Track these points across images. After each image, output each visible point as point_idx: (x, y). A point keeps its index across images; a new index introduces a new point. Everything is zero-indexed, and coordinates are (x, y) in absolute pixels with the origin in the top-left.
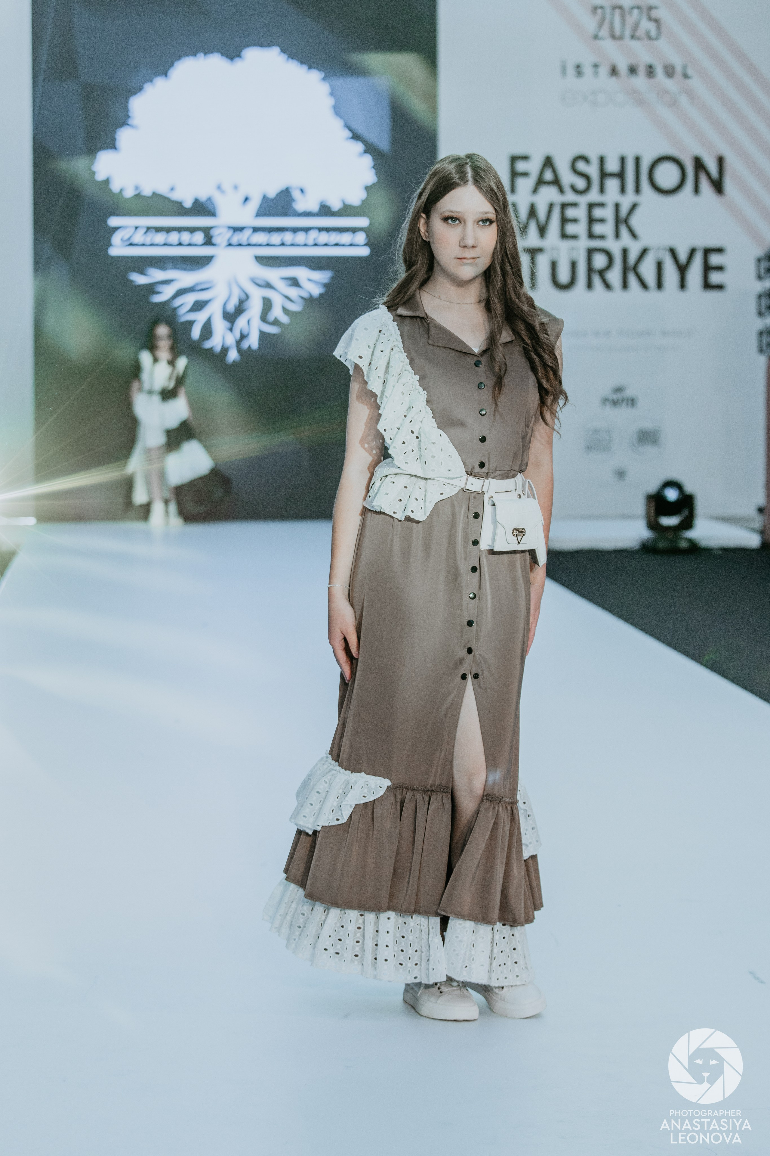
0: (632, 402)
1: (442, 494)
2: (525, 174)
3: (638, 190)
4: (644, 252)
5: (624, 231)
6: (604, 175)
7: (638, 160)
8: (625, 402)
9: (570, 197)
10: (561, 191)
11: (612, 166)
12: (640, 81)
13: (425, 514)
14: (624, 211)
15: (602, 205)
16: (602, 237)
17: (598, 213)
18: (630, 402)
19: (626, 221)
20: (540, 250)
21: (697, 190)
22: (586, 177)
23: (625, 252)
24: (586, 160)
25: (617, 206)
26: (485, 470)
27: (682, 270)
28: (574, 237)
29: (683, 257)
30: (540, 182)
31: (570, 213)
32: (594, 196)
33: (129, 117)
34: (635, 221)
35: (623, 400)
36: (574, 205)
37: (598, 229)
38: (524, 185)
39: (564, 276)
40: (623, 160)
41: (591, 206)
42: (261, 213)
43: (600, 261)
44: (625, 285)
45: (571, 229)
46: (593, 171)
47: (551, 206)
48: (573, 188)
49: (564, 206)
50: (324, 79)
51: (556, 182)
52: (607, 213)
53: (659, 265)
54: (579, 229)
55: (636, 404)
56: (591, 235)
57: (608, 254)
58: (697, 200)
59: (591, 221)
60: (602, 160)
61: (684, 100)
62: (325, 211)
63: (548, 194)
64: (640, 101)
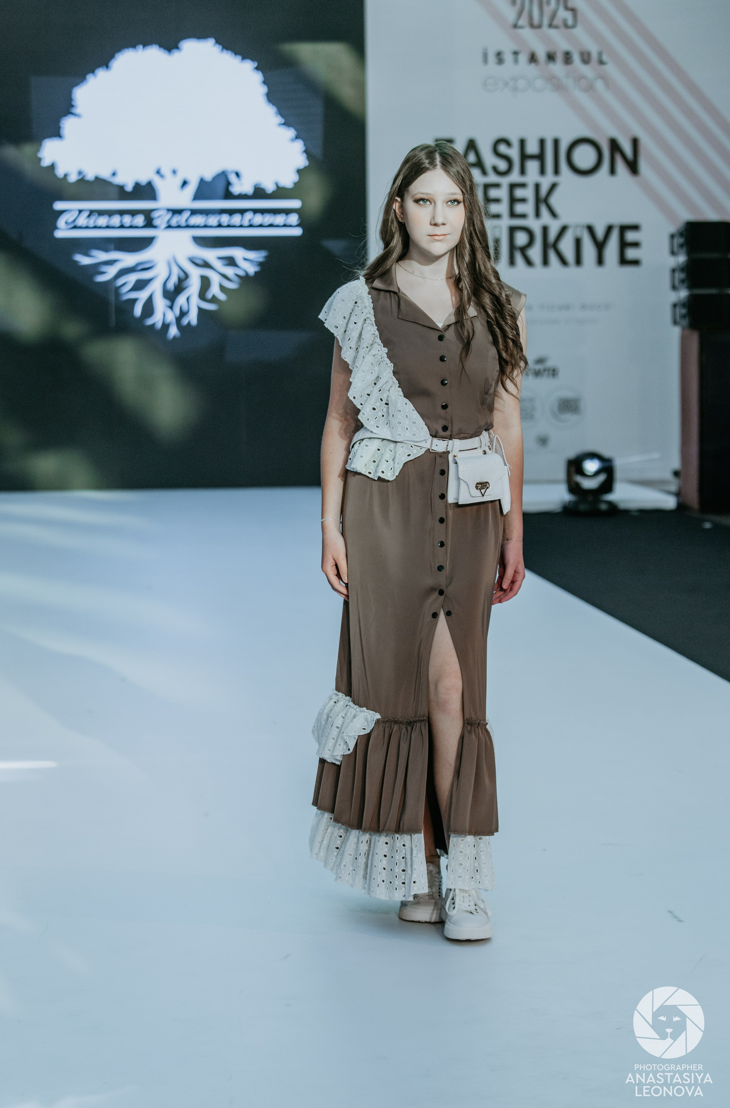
0: (554, 372)
1: (409, 455)
3: (557, 171)
4: (564, 229)
5: (544, 210)
6: (524, 157)
7: (556, 143)
8: (546, 372)
9: (492, 178)
10: (484, 173)
11: (532, 148)
12: (558, 68)
13: (394, 474)
14: (544, 191)
15: (523, 185)
16: (523, 216)
17: (519, 193)
18: (551, 372)
19: (546, 201)
21: (613, 171)
22: (508, 159)
23: (545, 230)
24: (508, 143)
25: (537, 187)
26: (448, 433)
27: (600, 246)
28: (497, 216)
29: (600, 233)
31: (493, 193)
32: (515, 177)
33: (72, 106)
34: (553, 201)
35: (545, 370)
36: (497, 186)
37: (519, 208)
40: (542, 143)
41: (513, 187)
42: (198, 196)
43: (521, 239)
44: (546, 262)
45: (494, 208)
46: (514, 153)
48: (495, 169)
49: (487, 187)
50: (257, 68)
51: (479, 164)
52: (528, 193)
53: (578, 243)
54: (502, 208)
55: (557, 374)
56: (513, 215)
57: (529, 232)
58: (613, 179)
59: (513, 200)
60: (522, 143)
61: (599, 85)
62: (259, 193)
64: (558, 86)
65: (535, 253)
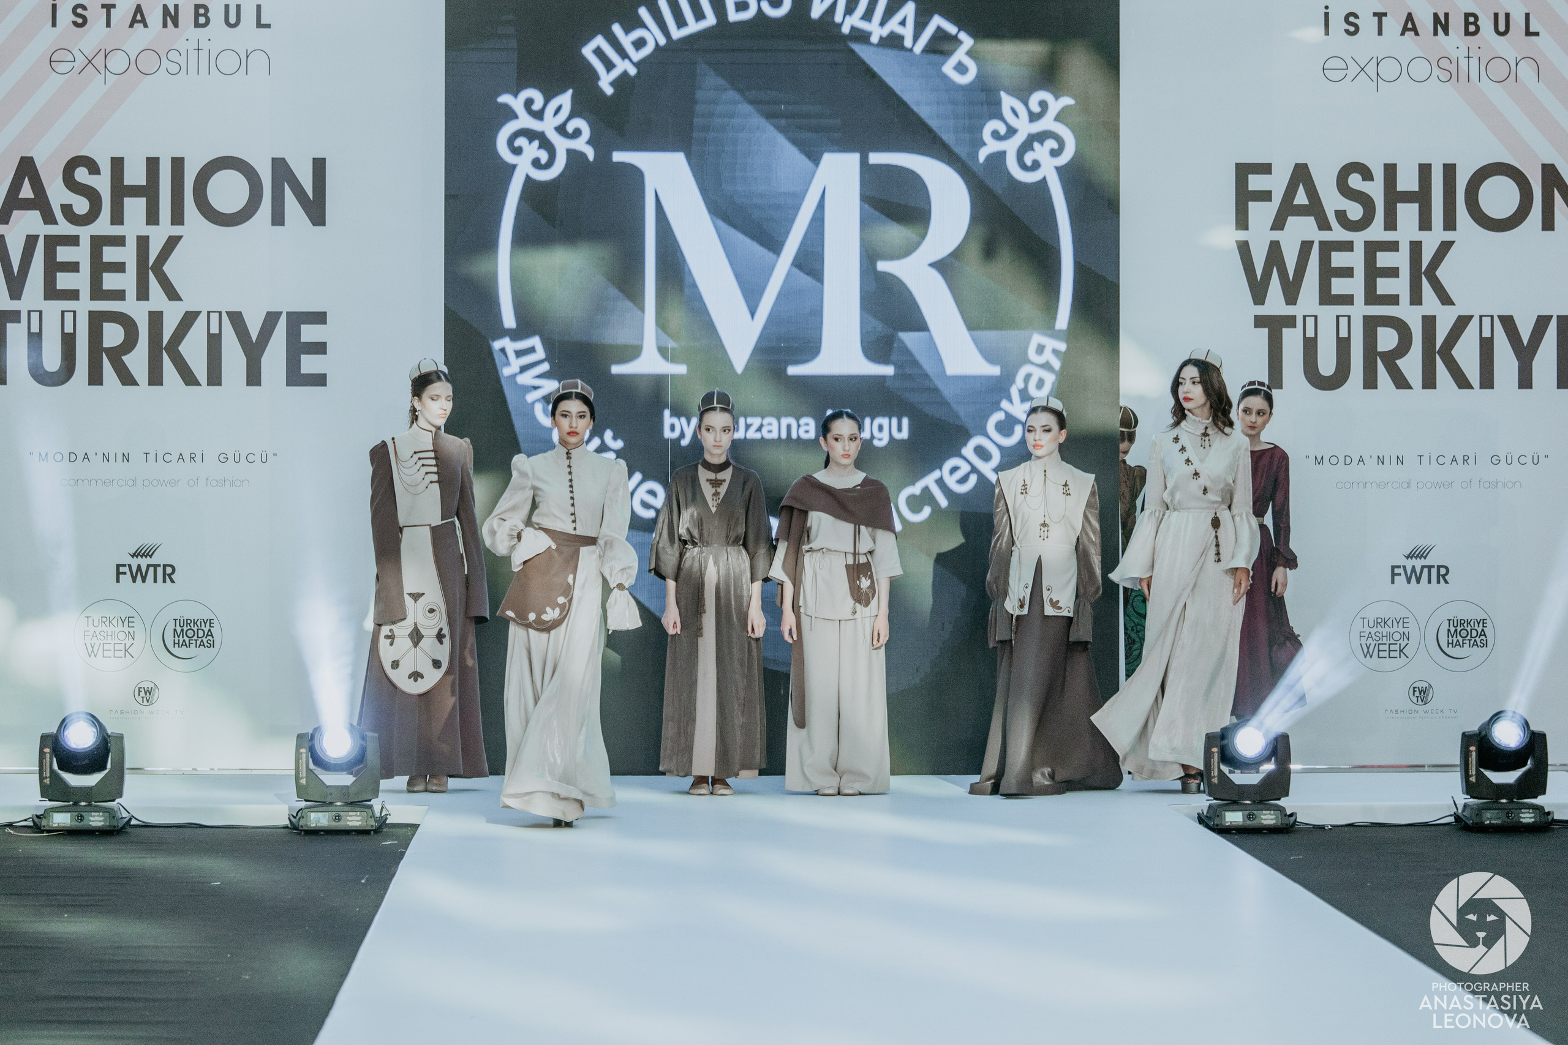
0: (1442, 574)
2: (1266, 196)
3: (1449, 222)
4: (1462, 322)
5: (1426, 290)
6: (1393, 197)
7: (1450, 170)
8: (1426, 574)
9: (1338, 233)
10: (1323, 225)
11: (1408, 181)
12: (1453, 42)
14: (1427, 255)
15: (1390, 246)
16: (1390, 300)
17: (1384, 259)
18: (1436, 573)
19: (1430, 274)
20: (1290, 322)
21: (1547, 223)
22: (1364, 201)
23: (1429, 322)
24: (1364, 172)
25: (1416, 249)
27: (1525, 356)
28: (1348, 300)
29: (1525, 332)
30: (1287, 210)
31: (1338, 259)
32: (1376, 232)
34: (1444, 273)
35: (1425, 570)
36: (1348, 246)
37: (1384, 286)
38: (1262, 214)
39: (1327, 365)
40: (1425, 170)
41: (1372, 248)
43: (1387, 339)
44: (1429, 382)
45: (1339, 286)
46: (1375, 190)
47: (1306, 246)
48: (1341, 216)
49: (1327, 248)
51: (1315, 208)
52: (1400, 260)
53: (1486, 348)
54: (1355, 286)
55: (1445, 577)
56: (1372, 297)
57: (1401, 327)
58: (1547, 238)
59: (1373, 272)
60: (1390, 172)
61: (1525, 72)
63: (1301, 228)
64: (1451, 73)
65: (1411, 365)
